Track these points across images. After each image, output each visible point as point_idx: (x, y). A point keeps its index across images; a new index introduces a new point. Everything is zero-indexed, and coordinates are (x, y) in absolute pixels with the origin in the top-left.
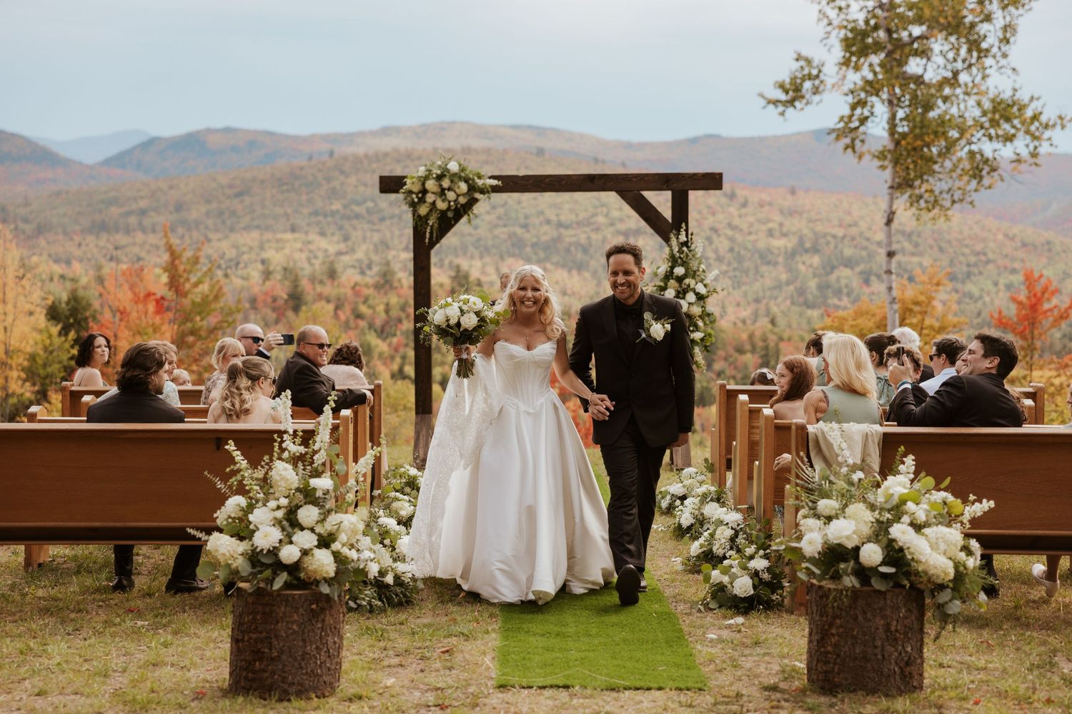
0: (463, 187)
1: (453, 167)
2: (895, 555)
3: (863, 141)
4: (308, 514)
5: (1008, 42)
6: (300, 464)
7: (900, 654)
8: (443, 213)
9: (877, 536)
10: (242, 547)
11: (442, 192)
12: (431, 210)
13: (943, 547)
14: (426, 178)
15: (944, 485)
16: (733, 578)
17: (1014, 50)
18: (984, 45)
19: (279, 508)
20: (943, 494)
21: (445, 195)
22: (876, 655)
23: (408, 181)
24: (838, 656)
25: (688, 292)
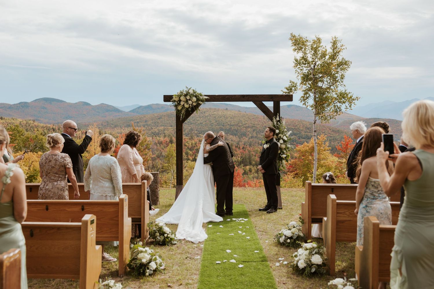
0: (194, 99)
1: (191, 92)
3: (308, 103)
5: (343, 79)
8: (187, 109)
11: (187, 101)
12: (182, 108)
14: (181, 96)
17: (344, 80)
18: (337, 79)
21: (188, 102)
23: (174, 97)
25: (280, 139)
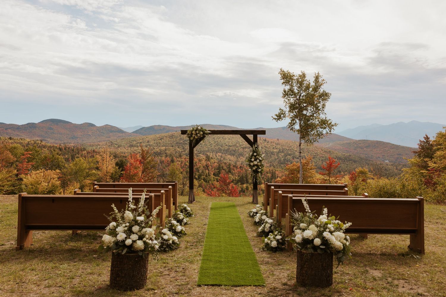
0: (202, 133)
1: (199, 128)
2: (325, 242)
3: (294, 128)
4: (136, 228)
5: (324, 108)
6: (134, 212)
7: (326, 273)
8: (197, 139)
9: (319, 235)
10: (113, 239)
11: (196, 134)
12: (194, 139)
13: (339, 239)
14: (192, 131)
15: (337, 219)
16: (271, 241)
18: (319, 108)
19: (126, 226)
20: (337, 221)
22: (319, 274)
23: (188, 131)
24: (307, 274)
25: (257, 159)
